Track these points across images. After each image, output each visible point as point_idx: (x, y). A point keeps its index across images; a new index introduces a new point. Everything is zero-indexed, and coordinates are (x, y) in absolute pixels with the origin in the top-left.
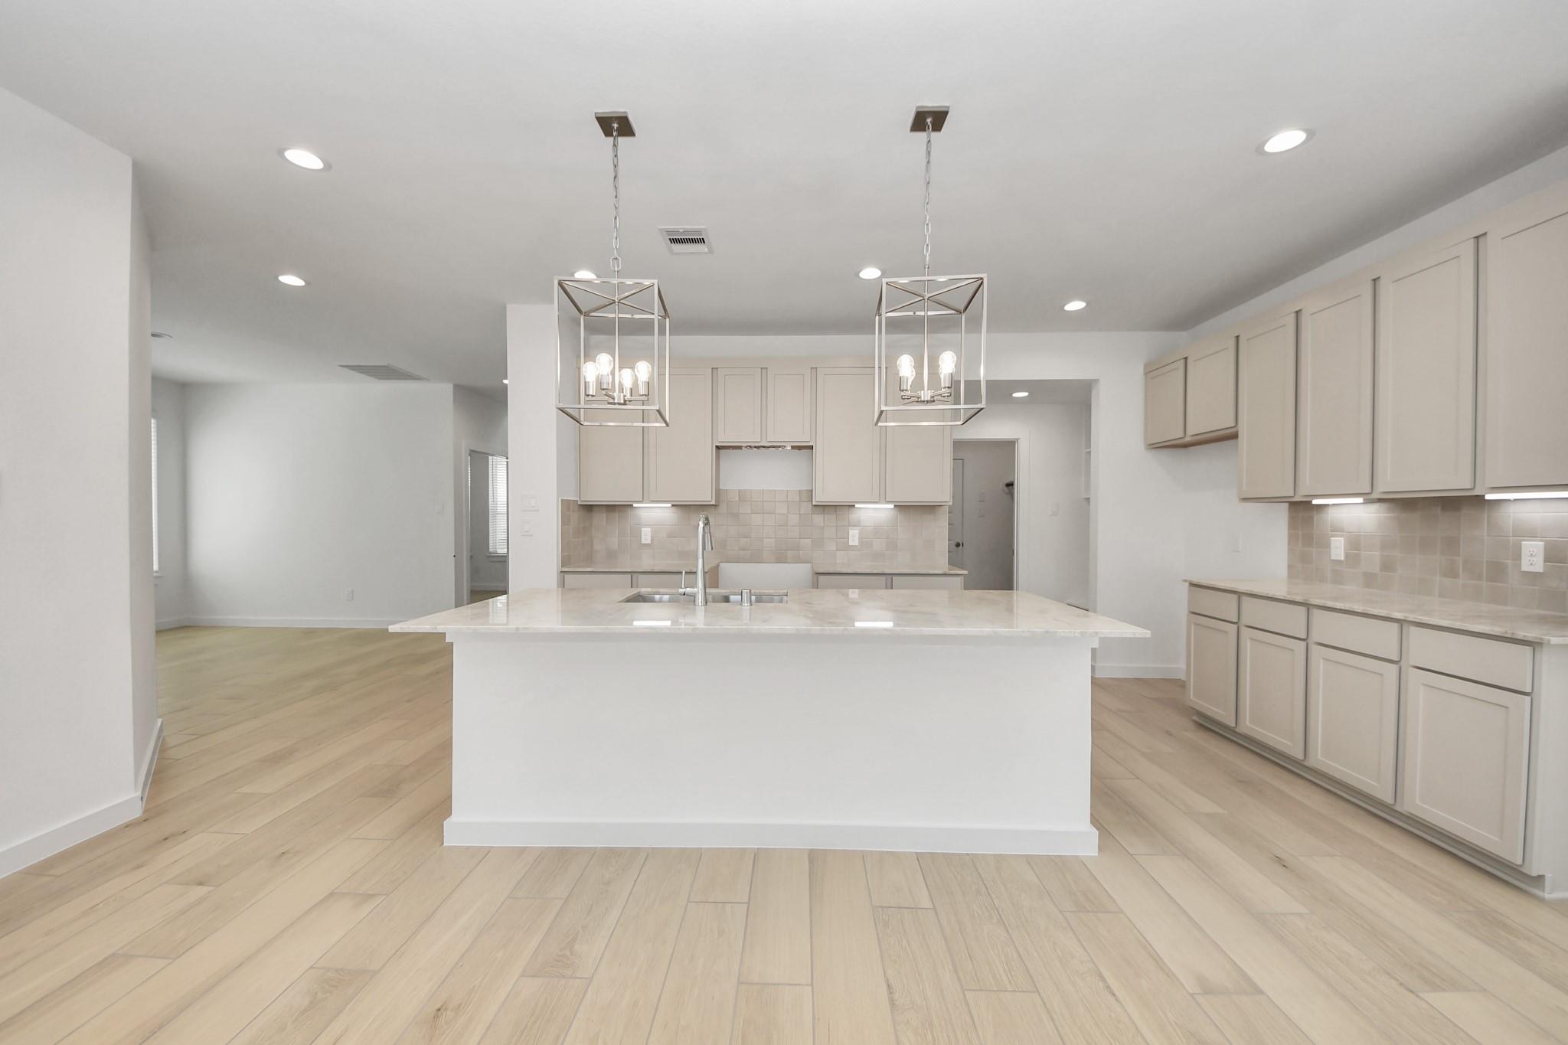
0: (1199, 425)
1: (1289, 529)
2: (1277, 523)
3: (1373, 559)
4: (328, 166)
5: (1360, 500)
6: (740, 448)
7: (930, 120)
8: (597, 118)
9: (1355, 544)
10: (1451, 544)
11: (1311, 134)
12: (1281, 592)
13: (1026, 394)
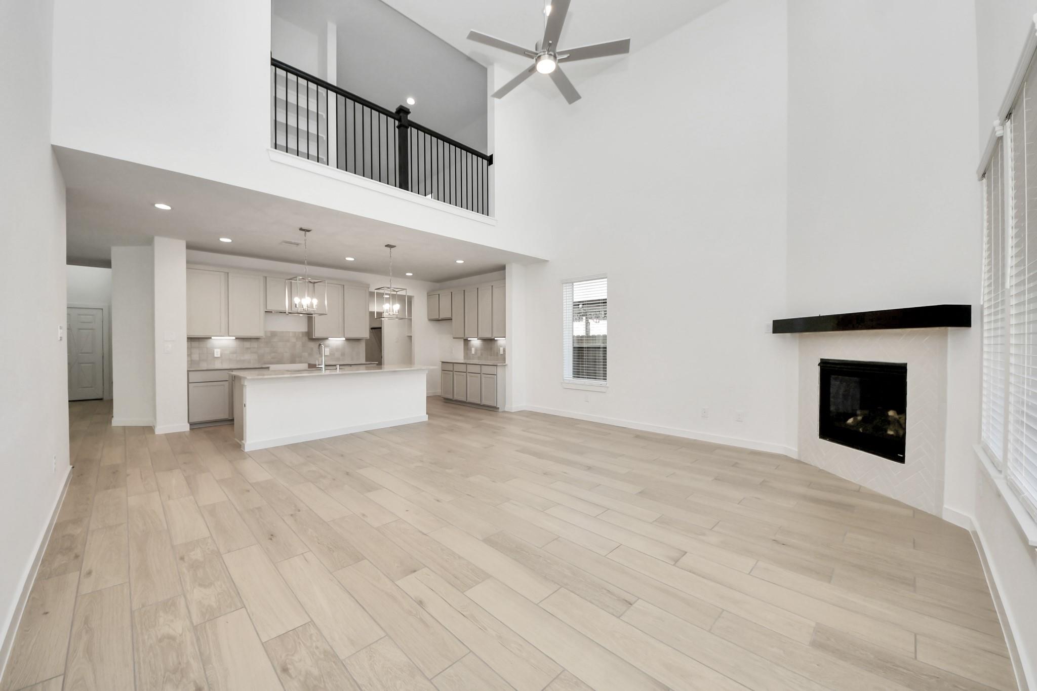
0: (442, 316)
1: (463, 346)
2: (461, 344)
3: (479, 354)
5: (476, 339)
9: (476, 350)
11: (465, 262)
12: (462, 362)
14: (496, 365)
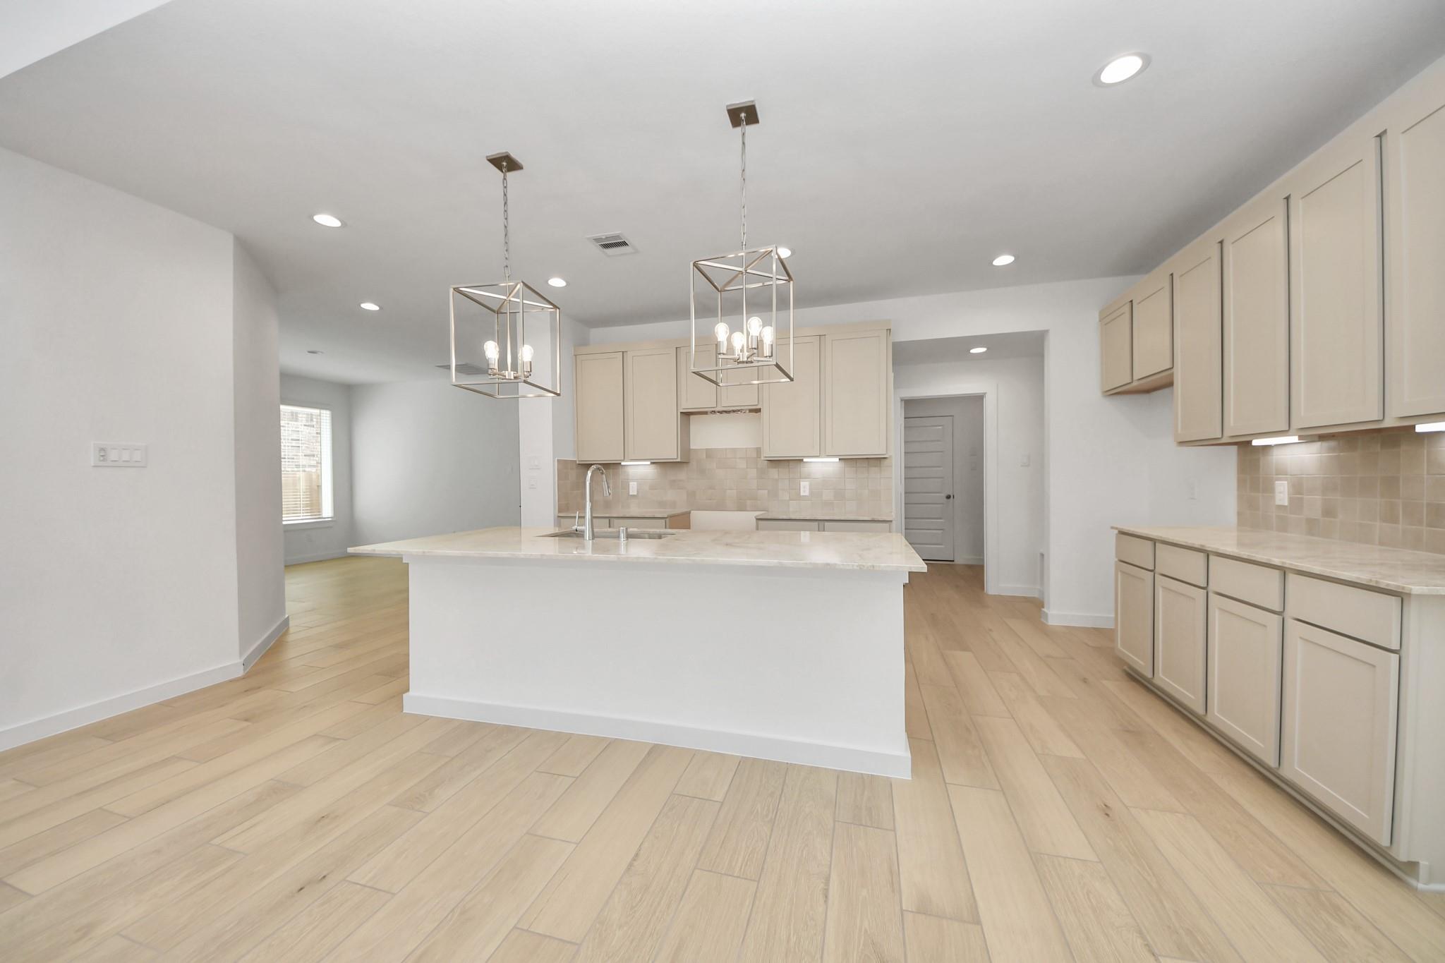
1: (1238, 474)
3: (1315, 503)
4: (344, 224)
6: (706, 413)
7: (744, 115)
8: (489, 160)
9: (1298, 488)
10: (1391, 484)
13: (983, 350)
14: (1401, 596)
